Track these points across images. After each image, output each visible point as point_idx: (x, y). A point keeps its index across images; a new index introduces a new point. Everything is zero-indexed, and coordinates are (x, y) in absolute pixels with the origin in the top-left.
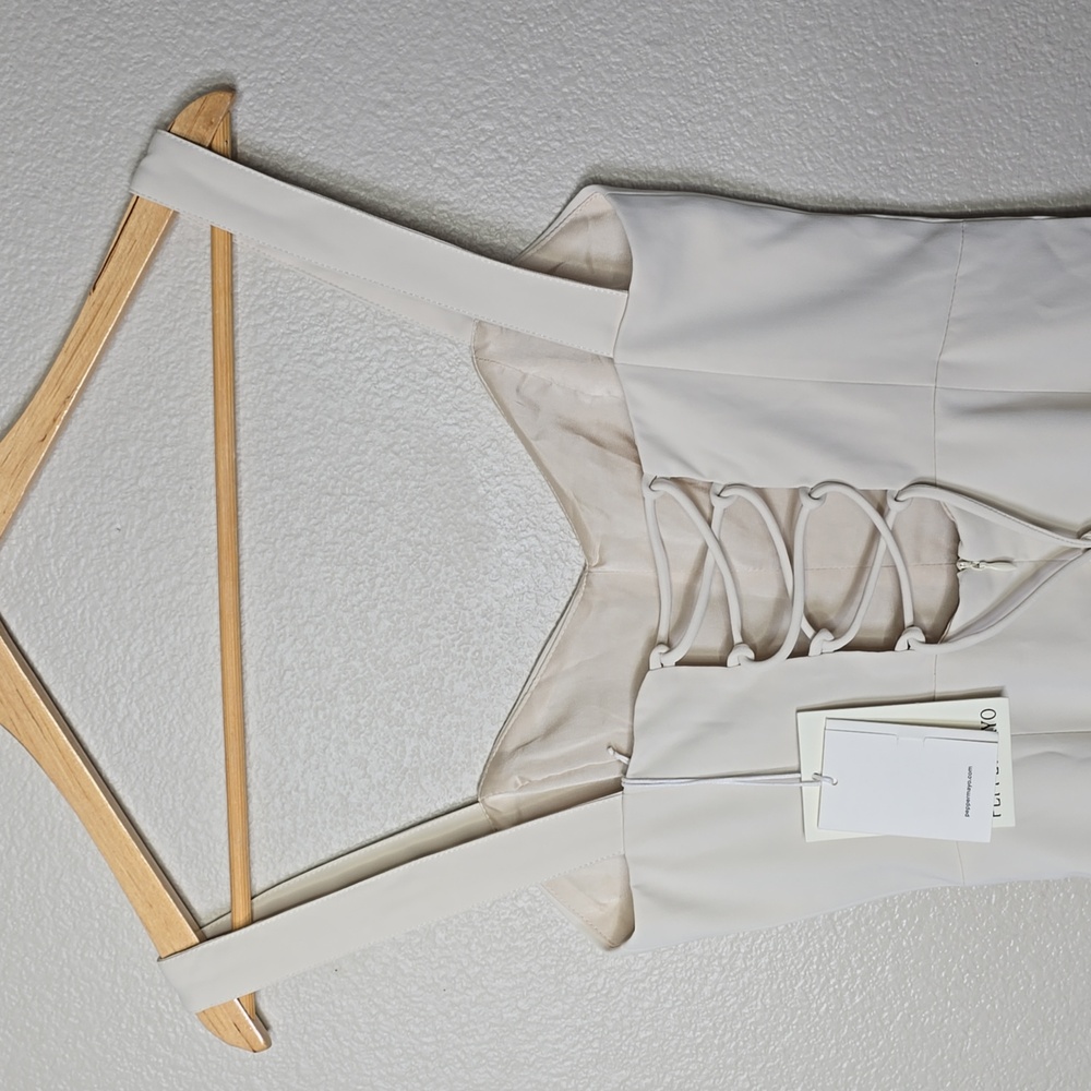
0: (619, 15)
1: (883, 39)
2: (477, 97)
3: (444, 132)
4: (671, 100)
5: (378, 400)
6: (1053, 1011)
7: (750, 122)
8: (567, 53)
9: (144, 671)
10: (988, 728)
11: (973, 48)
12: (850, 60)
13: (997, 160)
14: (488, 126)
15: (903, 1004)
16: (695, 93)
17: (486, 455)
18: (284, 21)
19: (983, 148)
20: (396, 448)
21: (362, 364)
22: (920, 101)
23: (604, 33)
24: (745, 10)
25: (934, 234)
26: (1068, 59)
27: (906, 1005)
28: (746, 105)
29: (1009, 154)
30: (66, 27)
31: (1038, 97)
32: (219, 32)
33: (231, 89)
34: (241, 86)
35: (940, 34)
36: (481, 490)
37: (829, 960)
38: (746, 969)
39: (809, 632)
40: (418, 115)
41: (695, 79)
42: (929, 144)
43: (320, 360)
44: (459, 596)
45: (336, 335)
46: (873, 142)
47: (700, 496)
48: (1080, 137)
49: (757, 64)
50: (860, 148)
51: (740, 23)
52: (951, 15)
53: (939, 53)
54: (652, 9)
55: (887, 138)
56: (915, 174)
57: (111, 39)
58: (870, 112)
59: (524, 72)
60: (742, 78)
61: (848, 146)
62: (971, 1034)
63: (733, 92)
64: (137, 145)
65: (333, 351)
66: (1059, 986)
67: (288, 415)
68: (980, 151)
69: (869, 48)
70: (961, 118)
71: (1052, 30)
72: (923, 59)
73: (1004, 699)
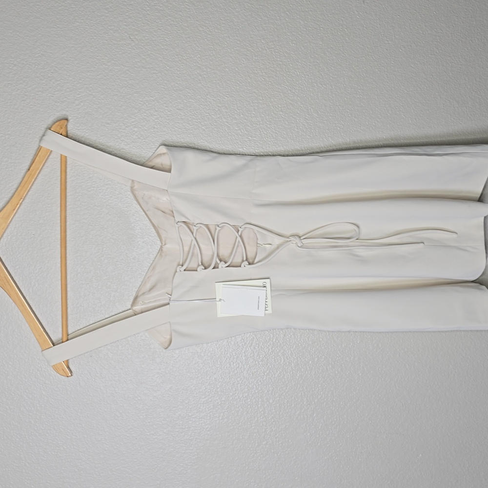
0: (170, 102)
1: (239, 110)
2: (133, 122)
3: (124, 131)
4: (184, 124)
5: (105, 200)
7: (205, 130)
8: (156, 111)
9: (40, 273)
10: (265, 287)
11: (262, 113)
12: (230, 115)
13: (269, 141)
14: (135, 129)
16: (190, 122)
17: (134, 215)
18: (81, 102)
19: (265, 138)
20: (110, 213)
21: (101, 191)
22: (249, 126)
23: (166, 107)
24: (203, 102)
25: (251, 160)
26: (287, 116)
28: (203, 126)
29: (272, 140)
30: (23, 102)
31: (279, 125)
32: (64, 104)
33: (67, 120)
34: (69, 118)
35: (254, 109)
36: (133, 225)
37: (227, 353)
38: (204, 356)
39: (219, 262)
40: (117, 126)
41: (190, 119)
42: (251, 137)
43: (89, 190)
44: (127, 253)
45: (94, 183)
46: (237, 136)
47: (191, 226)
48: (290, 136)
49: (206, 115)
50: (233, 137)
51: (202, 105)
52: (257, 104)
53: (254, 114)
54: (179, 101)
55: (240, 135)
56: (248, 144)
57: (35, 105)
58: (236, 128)
59: (145, 116)
60: (202, 119)
61: (230, 137)
62: (266, 374)
63: (200, 122)
64: (41, 133)
65: (93, 187)
67: (80, 204)
69: (236, 112)
70: (259, 130)
71: (282, 108)
72: (249, 115)
73: (269, 280)
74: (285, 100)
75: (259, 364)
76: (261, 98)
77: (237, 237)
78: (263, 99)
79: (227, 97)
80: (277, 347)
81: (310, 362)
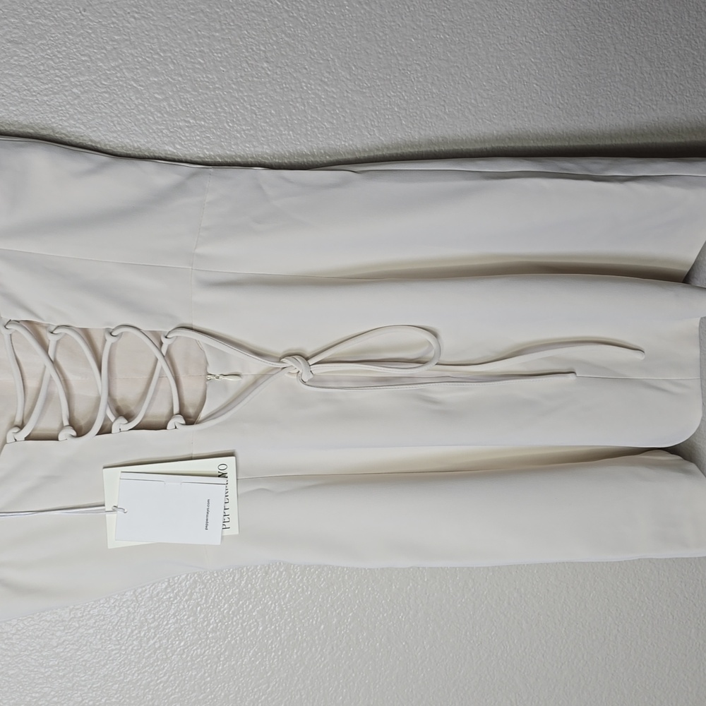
1: (164, 51)
4: (27, 80)
6: (272, 642)
7: (79, 97)
10: (222, 475)
11: (221, 62)
12: (143, 63)
13: (237, 131)
15: (180, 643)
16: (42, 76)
19: (227, 123)
22: (188, 92)
24: (74, 26)
25: (193, 175)
26: (279, 73)
27: (182, 644)
28: (76, 86)
29: (244, 127)
31: (261, 94)
35: (200, 51)
41: (42, 68)
42: (194, 119)
46: (159, 115)
48: (286, 120)
49: (83, 61)
50: (151, 118)
51: (72, 34)
52: (207, 40)
53: (200, 63)
55: (167, 113)
56: (185, 136)
58: (156, 95)
60: (73, 68)
61: (143, 116)
63: (68, 77)
66: (276, 627)
68: (226, 125)
69: (156, 57)
70: (214, 104)
71: (269, 55)
72: (189, 66)
73: (233, 458)
74: (276, 36)
75: (207, 638)
76: (218, 27)
77: (157, 360)
78: (223, 30)
79: (135, 18)
80: (250, 599)
81: (322, 627)
